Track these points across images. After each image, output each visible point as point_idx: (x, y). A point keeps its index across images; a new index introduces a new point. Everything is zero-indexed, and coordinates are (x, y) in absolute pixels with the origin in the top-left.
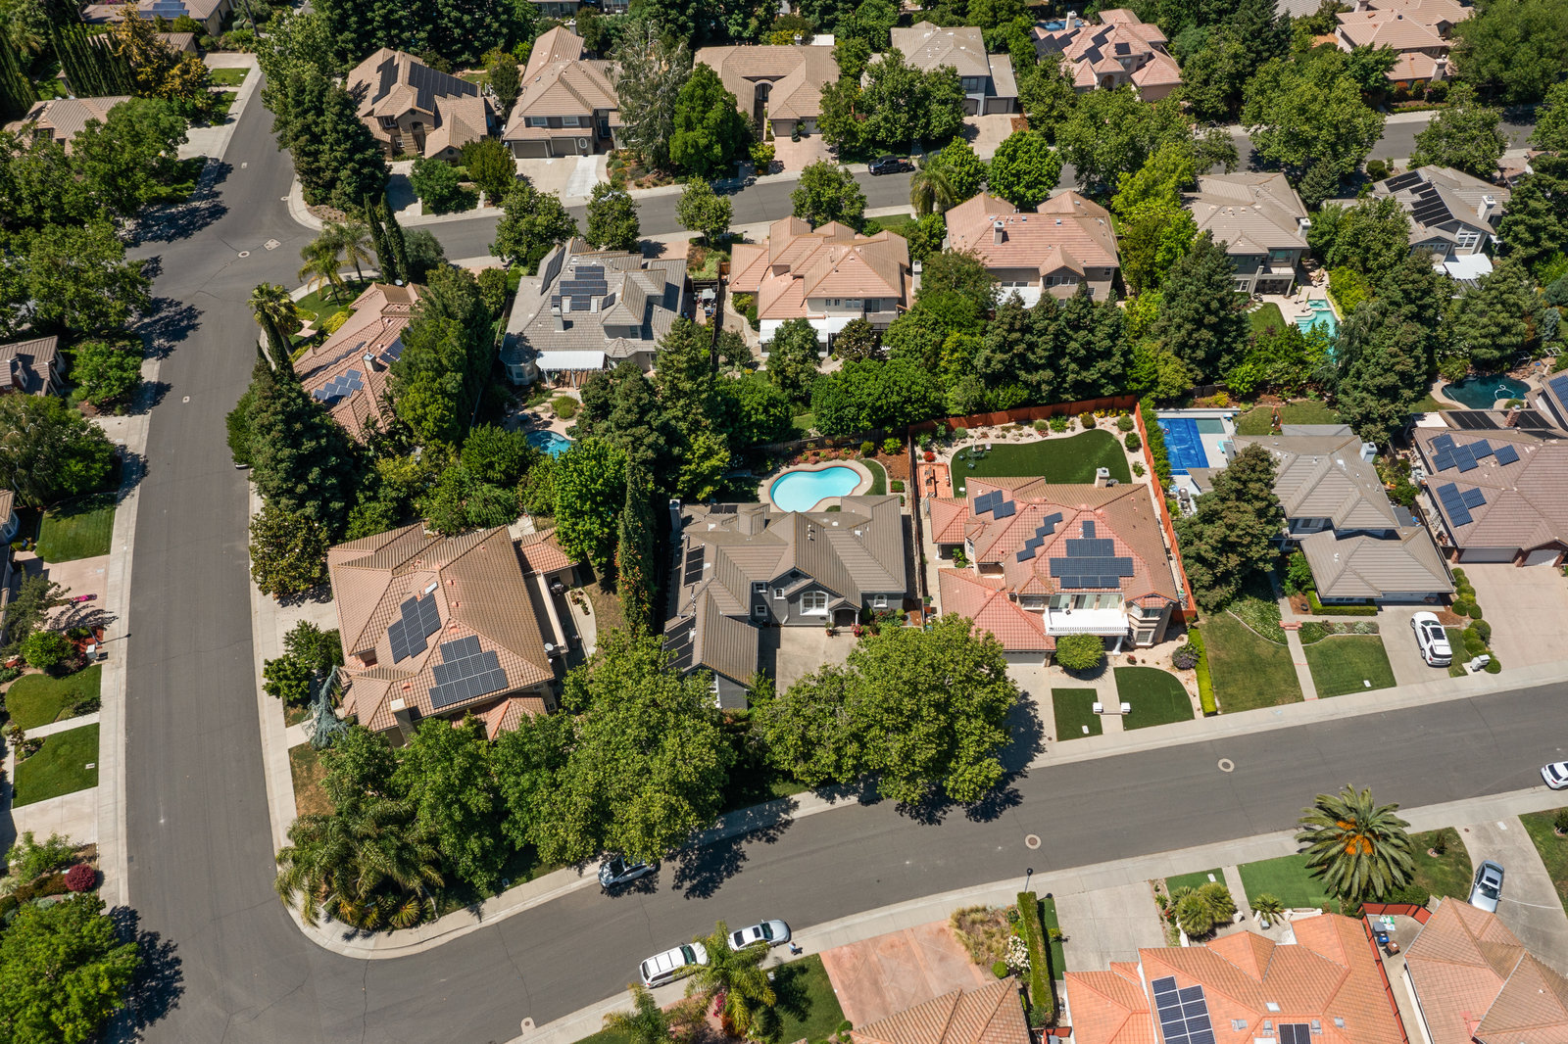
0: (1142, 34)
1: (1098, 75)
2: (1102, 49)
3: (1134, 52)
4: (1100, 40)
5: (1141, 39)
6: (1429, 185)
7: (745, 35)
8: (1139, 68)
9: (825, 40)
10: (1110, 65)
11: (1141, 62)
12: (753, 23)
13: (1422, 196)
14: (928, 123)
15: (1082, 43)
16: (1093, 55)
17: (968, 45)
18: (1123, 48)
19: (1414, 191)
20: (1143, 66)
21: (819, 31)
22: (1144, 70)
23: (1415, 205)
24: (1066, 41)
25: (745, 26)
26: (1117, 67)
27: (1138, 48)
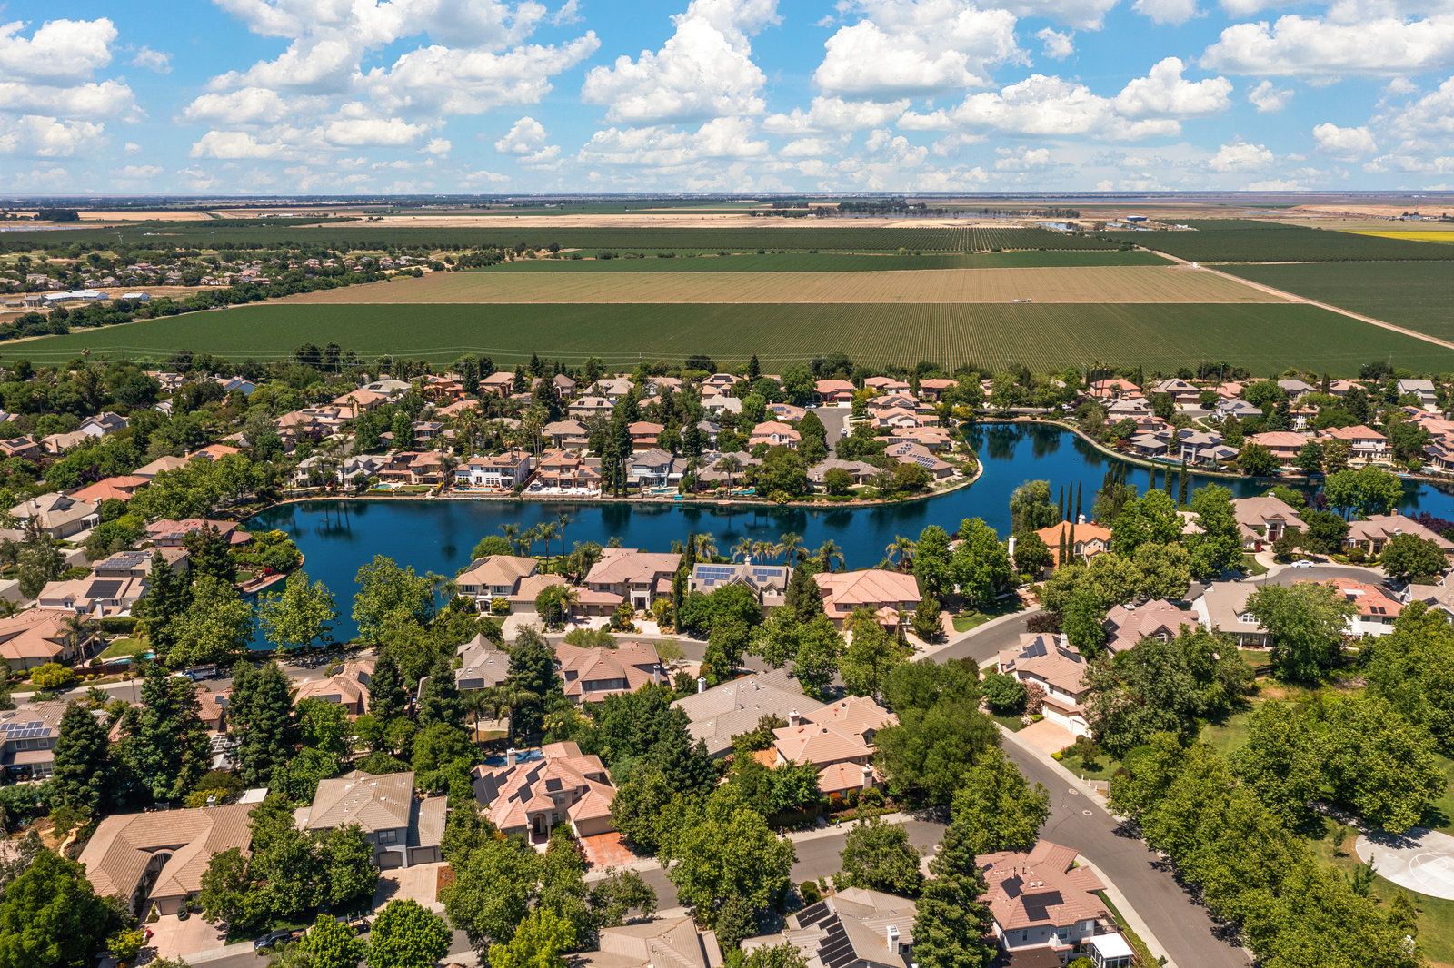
0: (577, 768)
1: (528, 814)
2: (533, 787)
3: (566, 787)
4: (533, 777)
5: (575, 773)
6: (835, 918)
7: (170, 795)
8: (574, 802)
9: (255, 796)
10: (541, 802)
11: (577, 794)
12: (179, 783)
13: (830, 931)
14: (328, 889)
15: (517, 781)
16: (525, 794)
17: (391, 794)
18: (554, 785)
19: (822, 926)
20: (579, 799)
21: (255, 784)
22: (580, 803)
23: (823, 942)
24: (502, 779)
25: (169, 786)
26: (548, 805)
27: (570, 782)
